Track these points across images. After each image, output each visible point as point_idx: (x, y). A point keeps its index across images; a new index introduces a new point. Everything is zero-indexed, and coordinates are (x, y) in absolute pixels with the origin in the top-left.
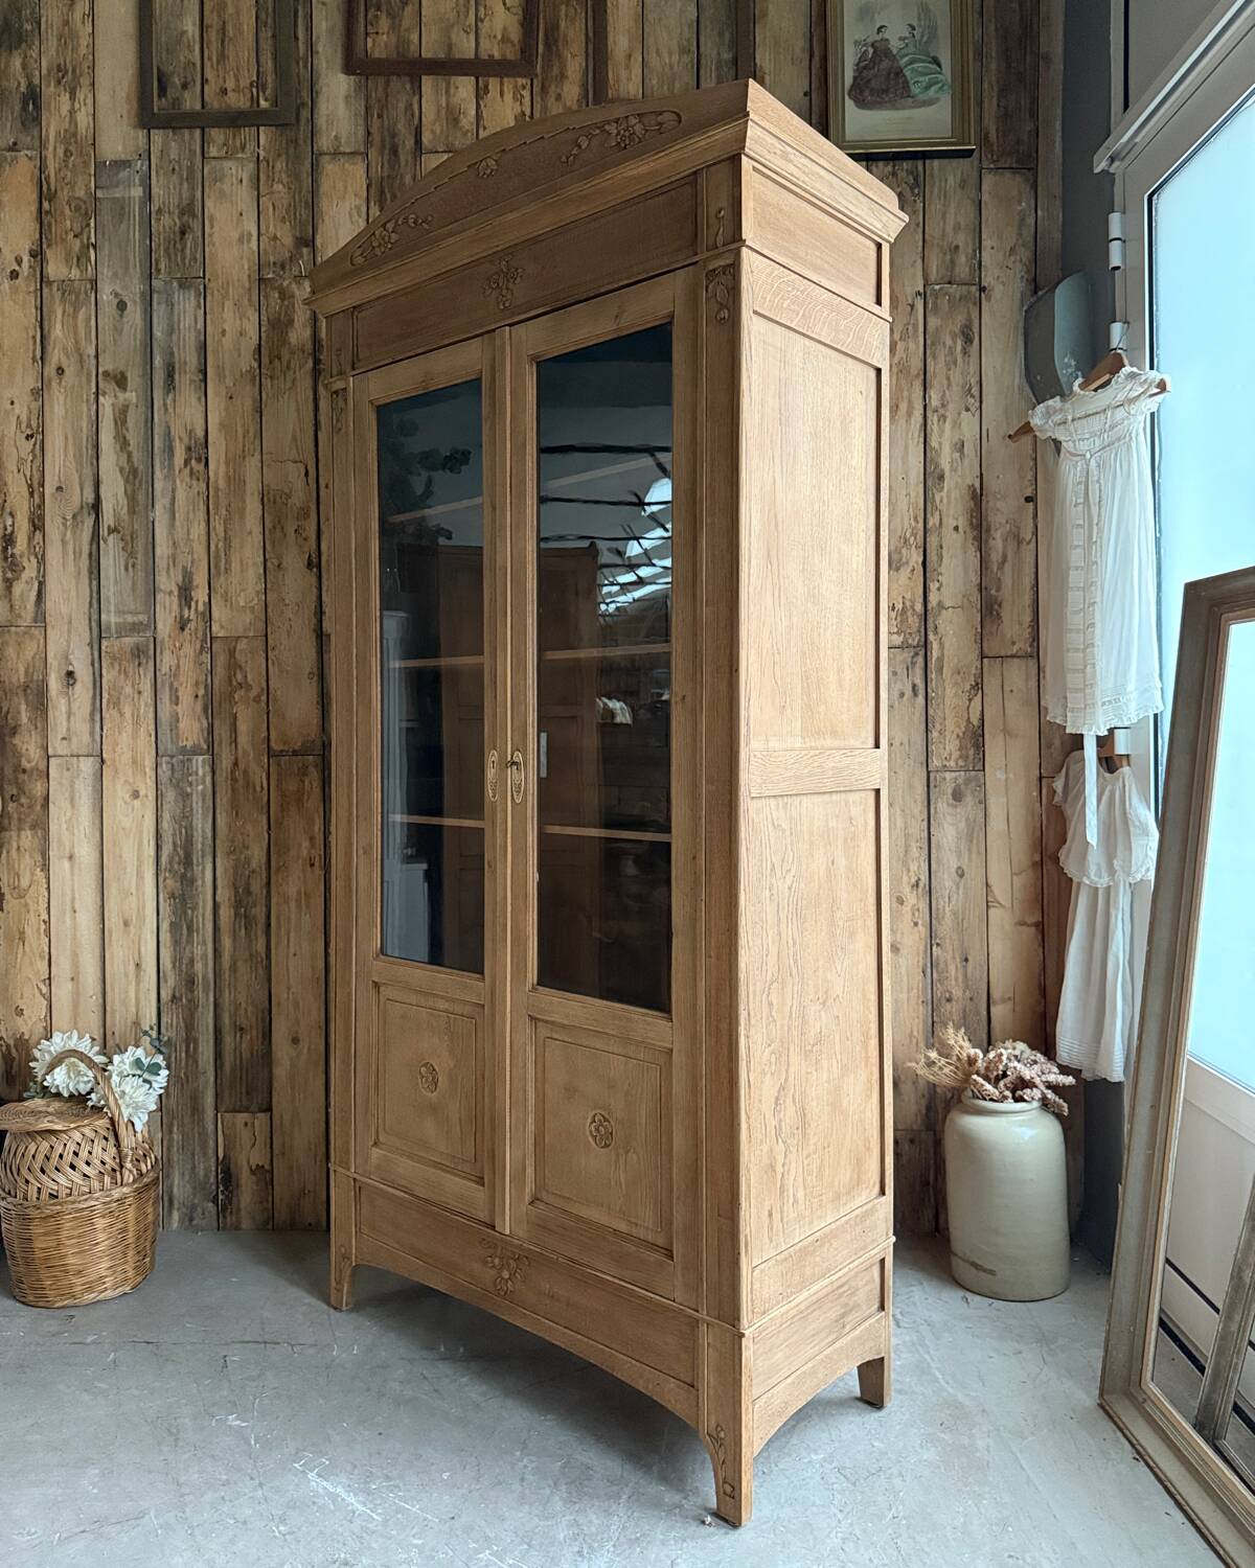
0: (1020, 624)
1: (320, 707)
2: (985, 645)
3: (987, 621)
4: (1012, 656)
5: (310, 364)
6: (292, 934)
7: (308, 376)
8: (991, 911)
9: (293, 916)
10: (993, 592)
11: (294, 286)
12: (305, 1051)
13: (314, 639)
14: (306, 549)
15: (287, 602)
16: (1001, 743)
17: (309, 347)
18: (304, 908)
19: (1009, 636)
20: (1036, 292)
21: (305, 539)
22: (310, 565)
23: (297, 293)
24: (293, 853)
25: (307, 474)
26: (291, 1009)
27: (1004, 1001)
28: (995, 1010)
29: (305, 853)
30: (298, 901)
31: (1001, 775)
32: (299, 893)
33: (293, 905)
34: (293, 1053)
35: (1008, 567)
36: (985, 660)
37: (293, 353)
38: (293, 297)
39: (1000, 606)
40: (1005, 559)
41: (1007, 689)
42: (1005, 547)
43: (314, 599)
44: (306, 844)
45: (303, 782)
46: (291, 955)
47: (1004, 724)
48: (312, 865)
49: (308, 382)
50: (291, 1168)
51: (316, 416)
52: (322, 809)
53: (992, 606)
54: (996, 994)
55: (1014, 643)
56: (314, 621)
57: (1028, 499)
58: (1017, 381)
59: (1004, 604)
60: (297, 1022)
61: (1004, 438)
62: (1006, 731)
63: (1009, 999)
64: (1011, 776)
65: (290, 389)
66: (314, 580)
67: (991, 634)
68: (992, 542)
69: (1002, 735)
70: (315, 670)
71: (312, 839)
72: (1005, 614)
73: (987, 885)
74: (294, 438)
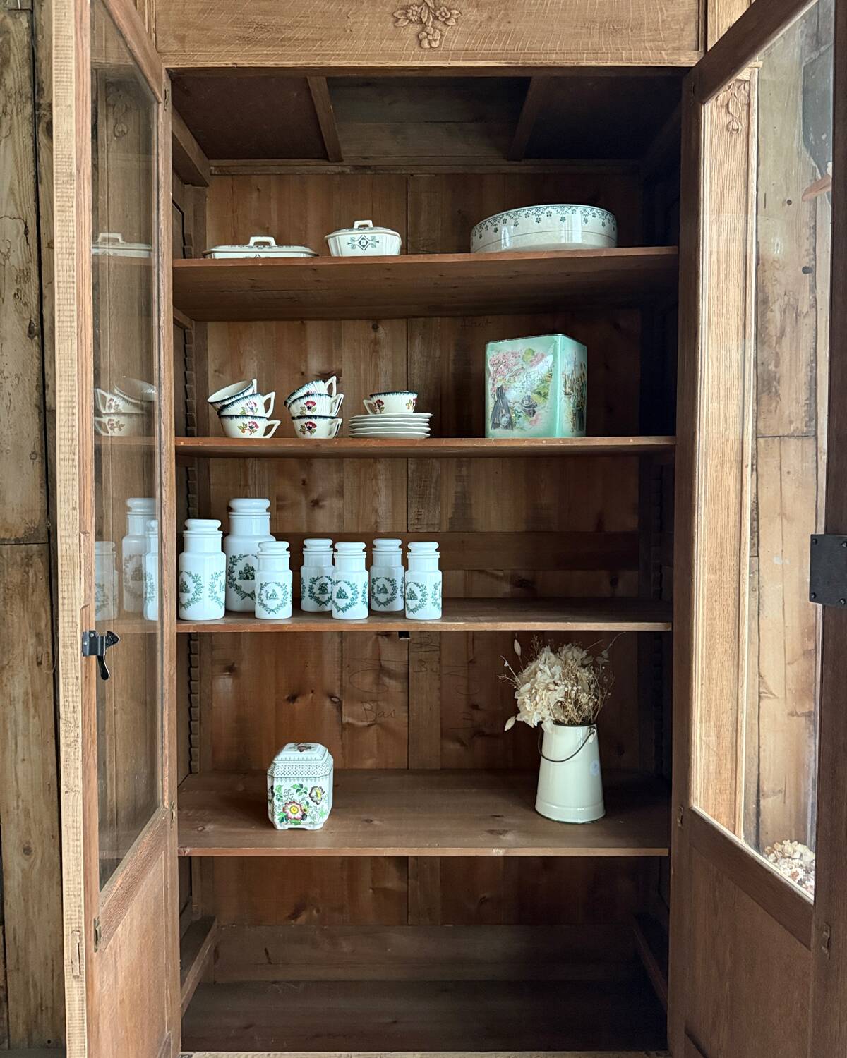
0: (798, 402)
1: (44, 491)
2: (761, 424)
3: (765, 398)
4: (788, 436)
5: (29, 109)
6: (20, 739)
7: (26, 123)
8: (764, 703)
9: (20, 720)
10: (772, 367)
11: (9, 21)
12: (38, 862)
13: (36, 416)
14: (26, 316)
15: (6, 374)
16: (778, 527)
17: (28, 89)
18: (32, 711)
19: (787, 413)
20: (817, 49)
21: (25, 304)
22: (30, 332)
23: (12, 28)
24: (18, 650)
25: (26, 233)
26: (22, 818)
27: (774, 793)
28: (767, 804)
29: (31, 650)
30: (26, 703)
31: (777, 561)
32: (27, 694)
33: (20, 706)
34: (26, 866)
35: (786, 341)
36: (761, 441)
37: (10, 97)
38: (8, 32)
39: (779, 383)
40: (783, 333)
41: (785, 469)
42: (783, 321)
43: (36, 370)
44: (32, 641)
45: (27, 573)
46: (19, 761)
47: (781, 507)
48: (39, 664)
49: (28, 128)
50: (27, 984)
51: (36, 166)
52: (48, 603)
53: (769, 383)
54: (766, 787)
55: (791, 422)
56: (36, 395)
57: (806, 270)
58: (795, 145)
59: (782, 382)
60: (29, 830)
61: (783, 205)
62: (783, 515)
63: (780, 791)
64: (787, 562)
65: (6, 137)
66: (35, 350)
67: (769, 411)
68: (769, 315)
69: (778, 520)
70: (38, 450)
71: (38, 635)
72: (784, 390)
73: (760, 676)
74: (12, 192)
